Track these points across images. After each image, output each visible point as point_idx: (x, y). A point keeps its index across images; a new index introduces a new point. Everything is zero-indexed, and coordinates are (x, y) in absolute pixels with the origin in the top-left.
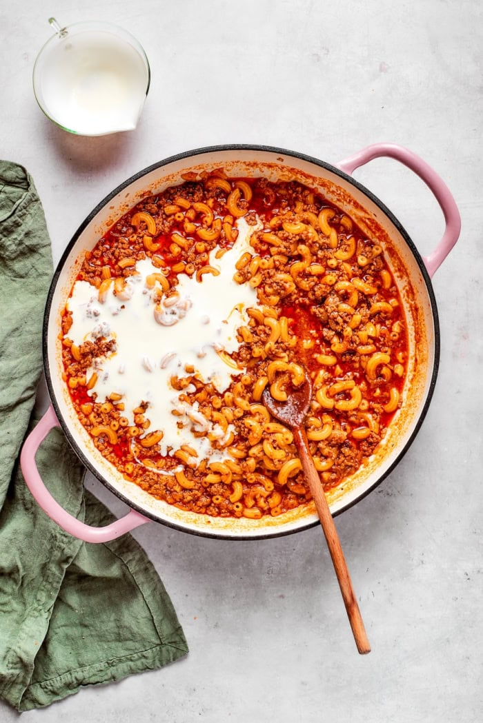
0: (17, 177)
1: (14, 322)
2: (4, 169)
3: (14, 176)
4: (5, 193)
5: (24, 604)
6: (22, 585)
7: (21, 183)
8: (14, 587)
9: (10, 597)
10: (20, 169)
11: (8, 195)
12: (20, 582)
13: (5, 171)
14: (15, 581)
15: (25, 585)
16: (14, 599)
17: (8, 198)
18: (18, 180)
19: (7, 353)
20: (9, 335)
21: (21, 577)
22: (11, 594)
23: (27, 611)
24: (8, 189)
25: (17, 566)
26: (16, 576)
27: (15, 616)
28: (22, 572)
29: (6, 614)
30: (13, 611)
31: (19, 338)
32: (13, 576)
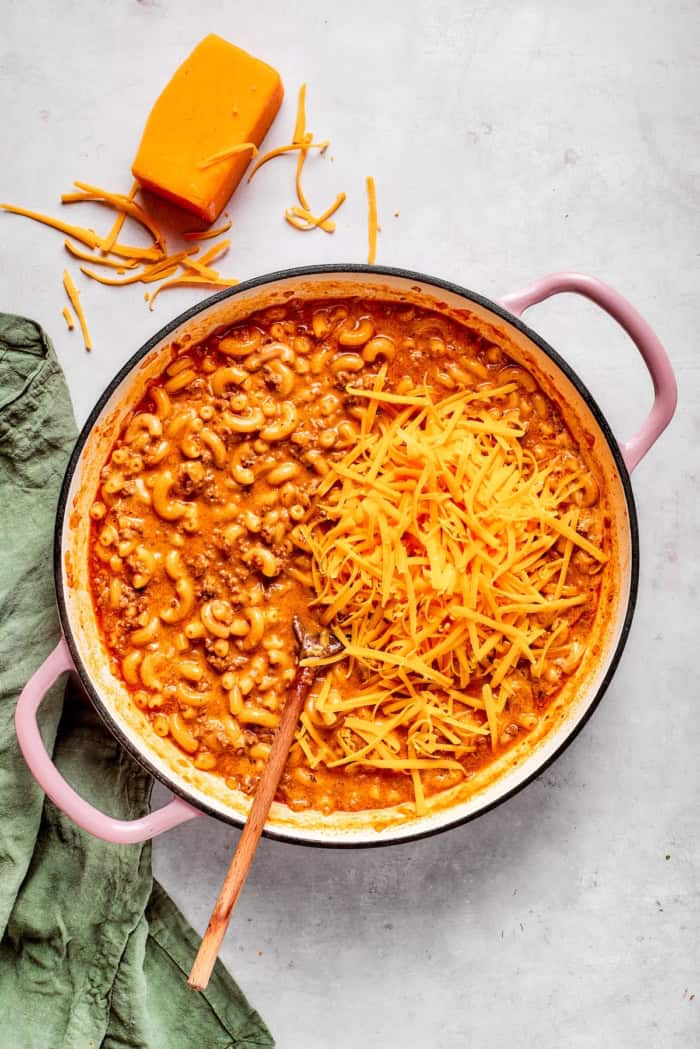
0: (28, 338)
1: (29, 558)
2: (7, 326)
3: (23, 337)
4: (9, 361)
5: (73, 984)
6: (68, 956)
7: (33, 346)
8: (57, 959)
9: (52, 973)
10: (30, 325)
11: (12, 365)
12: (65, 953)
13: (8, 329)
14: (57, 951)
15: (72, 957)
16: (58, 976)
17: (13, 368)
18: (28, 342)
19: (22, 606)
20: (23, 579)
21: (65, 944)
22: (53, 969)
23: (77, 996)
24: (13, 355)
25: (58, 928)
26: (57, 942)
27: (59, 1001)
28: (66, 938)
29: (47, 997)
30: (57, 993)
31: (39, 583)
32: (53, 943)
